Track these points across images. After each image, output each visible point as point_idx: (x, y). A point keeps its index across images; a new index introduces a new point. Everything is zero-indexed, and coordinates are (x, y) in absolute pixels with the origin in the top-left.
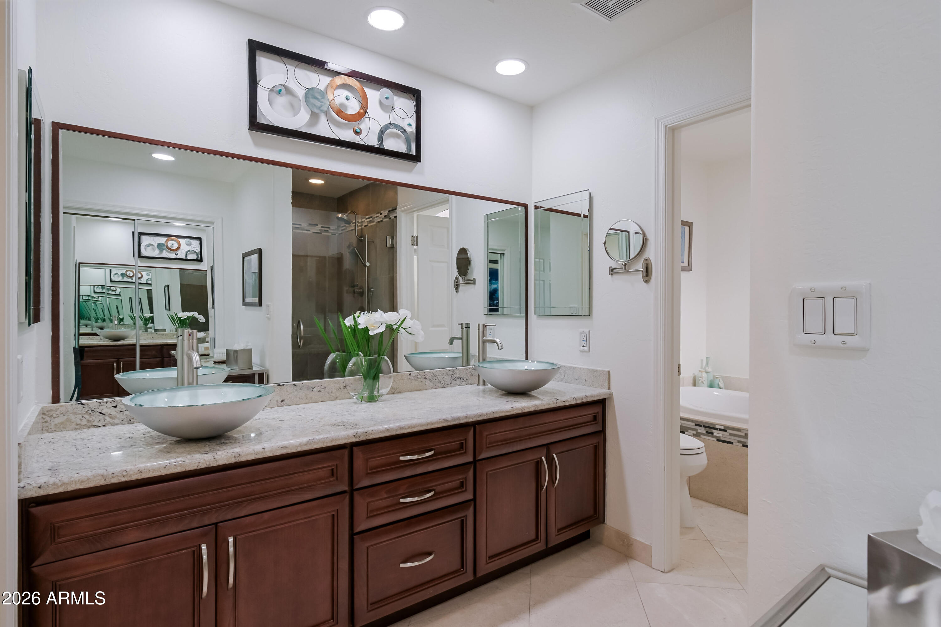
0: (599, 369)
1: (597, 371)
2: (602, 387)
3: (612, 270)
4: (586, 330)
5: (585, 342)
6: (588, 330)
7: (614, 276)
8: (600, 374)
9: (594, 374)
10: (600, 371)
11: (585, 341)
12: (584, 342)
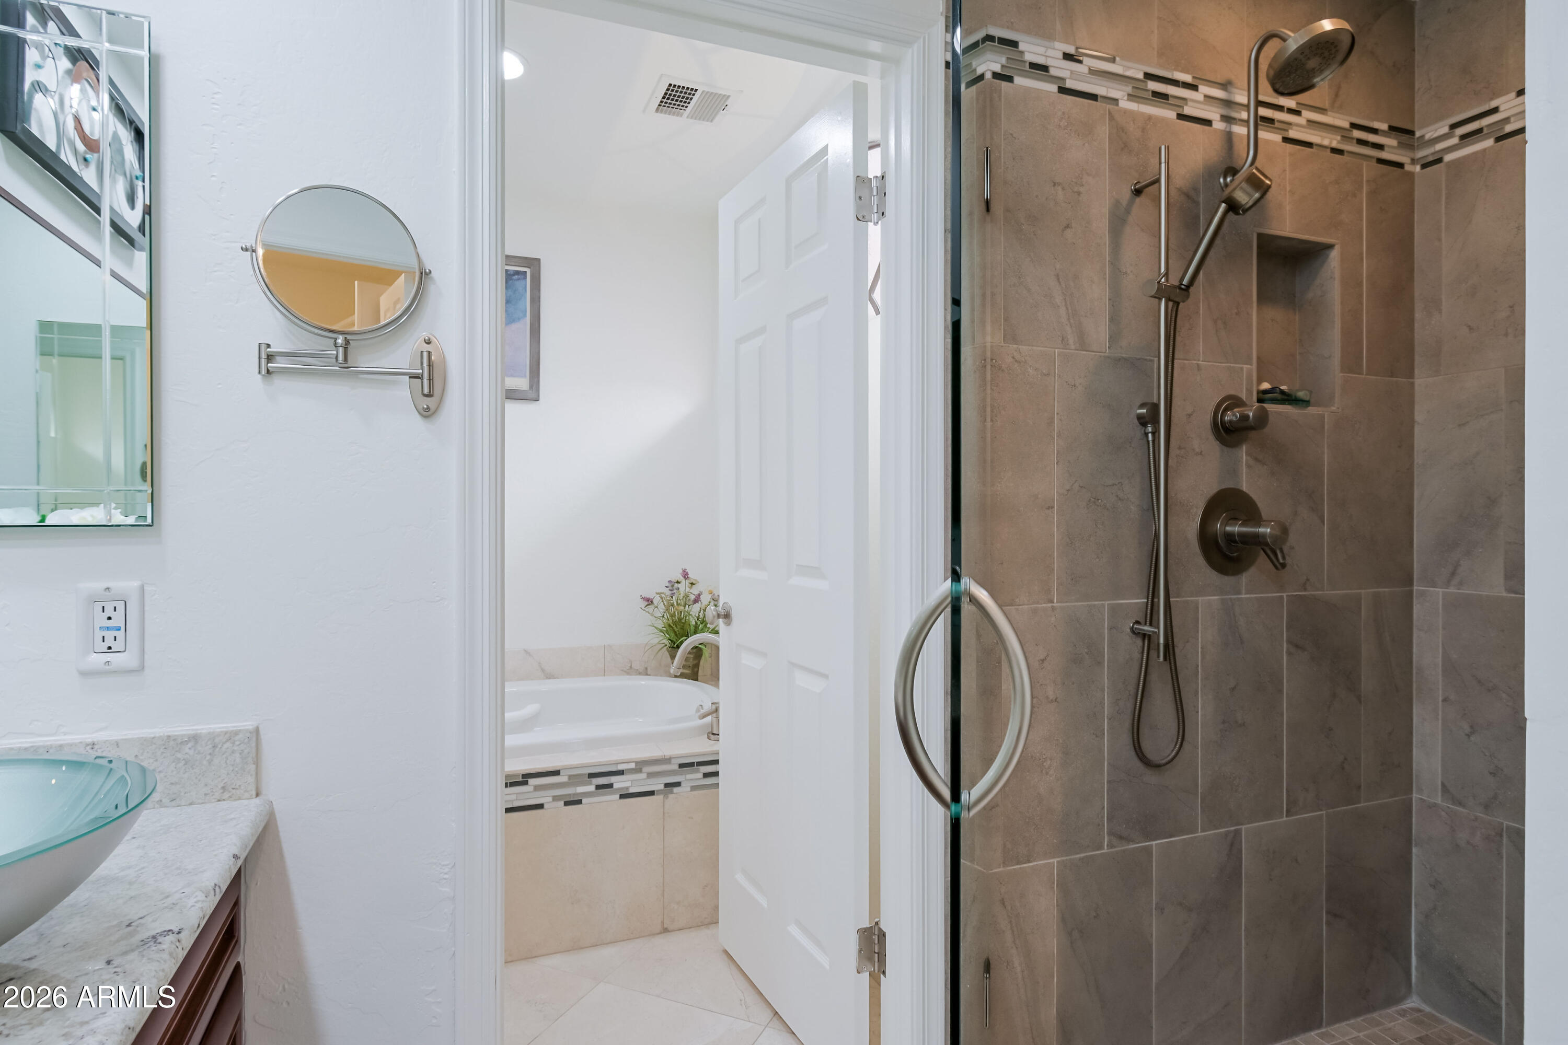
0: (203, 728)
1: (195, 738)
2: (226, 795)
3: (270, 358)
4: (127, 585)
5: (120, 634)
6: (136, 584)
7: (279, 382)
8: (215, 747)
9: (179, 755)
10: (212, 736)
11: (119, 629)
12: (109, 635)
